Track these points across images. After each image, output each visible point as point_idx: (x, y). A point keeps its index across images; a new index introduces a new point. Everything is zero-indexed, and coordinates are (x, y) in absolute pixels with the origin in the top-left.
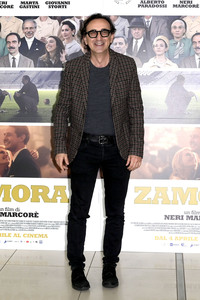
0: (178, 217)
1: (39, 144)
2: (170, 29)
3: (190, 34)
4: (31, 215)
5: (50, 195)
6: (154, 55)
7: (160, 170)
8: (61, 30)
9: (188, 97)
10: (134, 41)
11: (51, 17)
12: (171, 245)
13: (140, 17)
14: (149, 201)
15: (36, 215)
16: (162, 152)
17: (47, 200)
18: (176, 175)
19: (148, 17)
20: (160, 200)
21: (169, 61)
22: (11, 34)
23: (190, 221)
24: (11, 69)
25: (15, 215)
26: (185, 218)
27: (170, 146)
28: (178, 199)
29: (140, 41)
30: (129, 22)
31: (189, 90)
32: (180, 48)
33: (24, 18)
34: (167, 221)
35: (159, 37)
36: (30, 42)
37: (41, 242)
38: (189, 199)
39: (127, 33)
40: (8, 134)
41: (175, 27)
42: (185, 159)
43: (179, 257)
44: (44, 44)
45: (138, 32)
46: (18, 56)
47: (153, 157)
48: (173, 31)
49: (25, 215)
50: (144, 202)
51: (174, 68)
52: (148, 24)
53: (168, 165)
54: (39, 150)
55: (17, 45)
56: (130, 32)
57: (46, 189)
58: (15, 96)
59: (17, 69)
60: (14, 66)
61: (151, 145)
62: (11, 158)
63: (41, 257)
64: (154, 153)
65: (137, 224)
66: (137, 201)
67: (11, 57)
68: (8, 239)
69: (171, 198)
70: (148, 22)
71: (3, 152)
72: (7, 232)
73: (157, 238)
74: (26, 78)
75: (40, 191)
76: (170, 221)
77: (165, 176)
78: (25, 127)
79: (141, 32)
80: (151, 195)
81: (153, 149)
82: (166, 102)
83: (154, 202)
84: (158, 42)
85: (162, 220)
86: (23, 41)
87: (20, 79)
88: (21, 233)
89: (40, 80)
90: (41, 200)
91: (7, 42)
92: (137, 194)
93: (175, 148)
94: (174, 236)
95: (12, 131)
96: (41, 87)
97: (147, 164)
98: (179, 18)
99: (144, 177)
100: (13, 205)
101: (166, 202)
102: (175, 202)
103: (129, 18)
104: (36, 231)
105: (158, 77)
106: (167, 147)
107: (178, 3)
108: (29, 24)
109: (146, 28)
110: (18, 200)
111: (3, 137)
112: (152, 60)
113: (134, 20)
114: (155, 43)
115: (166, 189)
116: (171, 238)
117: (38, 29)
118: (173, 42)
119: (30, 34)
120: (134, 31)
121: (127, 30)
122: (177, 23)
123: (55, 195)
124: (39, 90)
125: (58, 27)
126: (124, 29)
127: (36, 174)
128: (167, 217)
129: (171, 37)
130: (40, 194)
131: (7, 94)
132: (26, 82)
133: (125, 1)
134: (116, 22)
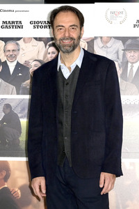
1: (21, 182)
8: (47, 53)
10: (129, 65)
11: (36, 39)
29: (137, 65)
30: (124, 44)
33: (6, 40)
36: (12, 67)
39: (121, 57)
44: (28, 69)
45: (133, 56)
54: (21, 188)
56: (124, 55)
78: (6, 162)
86: (5, 65)
87: (1, 108)
89: (23, 109)
96: (22, 117)
103: (124, 40)
108: (11, 46)
113: (129, 42)
117: (21, 52)
119: (13, 57)
120: (129, 55)
121: (121, 53)
124: (22, 120)
125: (44, 49)
126: (117, 52)
132: (8, 111)
133: (119, 19)
134: (109, 45)
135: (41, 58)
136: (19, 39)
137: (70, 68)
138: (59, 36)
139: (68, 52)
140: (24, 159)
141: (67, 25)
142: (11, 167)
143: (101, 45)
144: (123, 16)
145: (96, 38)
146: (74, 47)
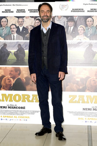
0: (89, 109)
1: (25, 76)
2: (86, 22)
3: (95, 25)
4: (22, 108)
5: (31, 99)
6: (78, 34)
7: (81, 87)
8: (35, 23)
9: (94, 54)
12: (86, 122)
13: (72, 17)
14: (76, 102)
15: (24, 108)
16: (82, 79)
17: (29, 101)
18: (88, 90)
19: (76, 17)
20: (81, 101)
21: (85, 37)
22: (12, 25)
23: (94, 111)
24: (12, 41)
25: (14, 108)
26: (92, 109)
27: (86, 76)
28: (89, 101)
29: (72, 28)
30: (67, 19)
31: (94, 51)
32: (90, 31)
33: (18, 17)
34: (84, 111)
35: (81, 26)
36: (21, 29)
37: (26, 120)
38: (94, 101)
39: (66, 24)
40: (12, 71)
41: (88, 21)
42: (92, 83)
43: (89, 128)
44: (28, 29)
45: (71, 24)
46: (15, 35)
47: (78, 81)
48: (87, 23)
49: (19, 108)
50: (74, 102)
51: (88, 40)
52: (76, 20)
53: (84, 85)
55: (15, 30)
57: (29, 96)
58: (14, 54)
59: (15, 41)
60: (14, 39)
61: (77, 76)
62: (13, 82)
63: (26, 127)
64: (78, 80)
65: (70, 112)
66: (70, 102)
67: (12, 35)
68: (11, 119)
69: (86, 100)
70: (76, 19)
71: (9, 79)
72: (11, 116)
73: (79, 119)
74: (20, 45)
75: (26, 97)
76: (85, 111)
77: (83, 90)
78: (19, 68)
79: (72, 23)
80: (77, 99)
81: (78, 78)
82: (84, 56)
83: (78, 102)
84: (80, 28)
85: (82, 110)
86: (18, 28)
87: (17, 46)
88: (18, 116)
89: (26, 46)
90: (26, 101)
91: (11, 28)
92: (70, 99)
93: (88, 78)
94: (87, 118)
95: (13, 69)
96: (26, 49)
97: (75, 85)
98: (90, 17)
99: (74, 91)
100: (14, 103)
101: (84, 102)
102: (88, 102)
103: (67, 17)
104: (24, 115)
105: (80, 44)
106: (84, 77)
107: (90, 10)
108: (20, 20)
109: (75, 22)
110: (16, 101)
111: (9, 72)
112: (77, 37)
113: (69, 18)
114: (79, 28)
115: (84, 96)
116: (86, 119)
117: (25, 22)
118: (87, 28)
119: (21, 25)
120: (69, 23)
121: (66, 22)
122: (89, 19)
123: (33, 99)
124: (25, 51)
125: (34, 21)
126: (64, 22)
127: (24, 89)
128: (84, 109)
129: (86, 26)
130: (26, 98)
131: (11, 52)
132: (20, 47)
133: (65, 9)
134: (61, 19)
135: (33, 25)
136: (24, 17)
137: (46, 29)
138: (42, 15)
139: (46, 22)
140: (28, 66)
141: (45, 11)
142: (21, 69)
143: (58, 19)
144: (67, 7)
145: (55, 16)
146: (48, 20)
